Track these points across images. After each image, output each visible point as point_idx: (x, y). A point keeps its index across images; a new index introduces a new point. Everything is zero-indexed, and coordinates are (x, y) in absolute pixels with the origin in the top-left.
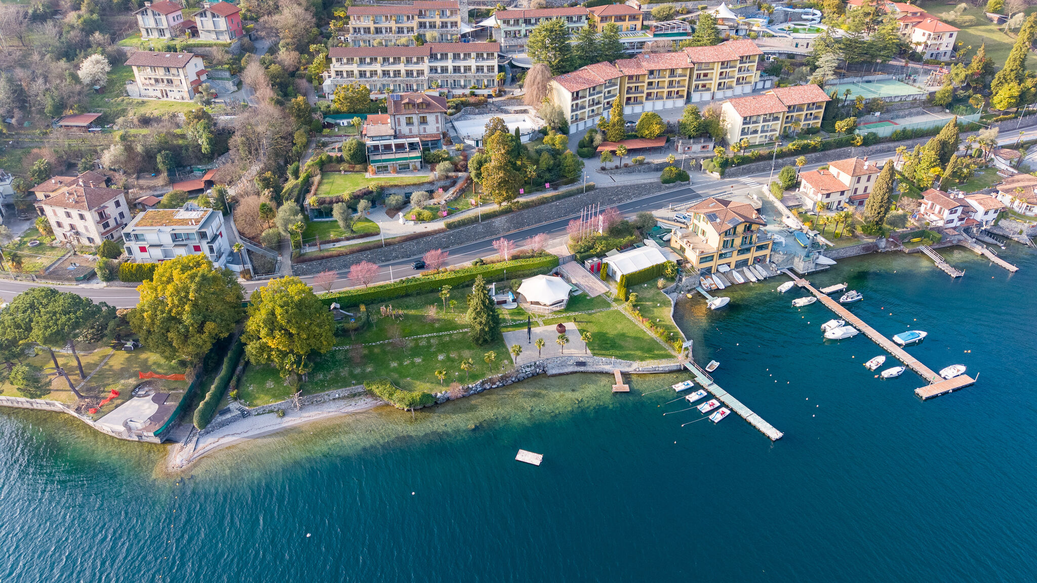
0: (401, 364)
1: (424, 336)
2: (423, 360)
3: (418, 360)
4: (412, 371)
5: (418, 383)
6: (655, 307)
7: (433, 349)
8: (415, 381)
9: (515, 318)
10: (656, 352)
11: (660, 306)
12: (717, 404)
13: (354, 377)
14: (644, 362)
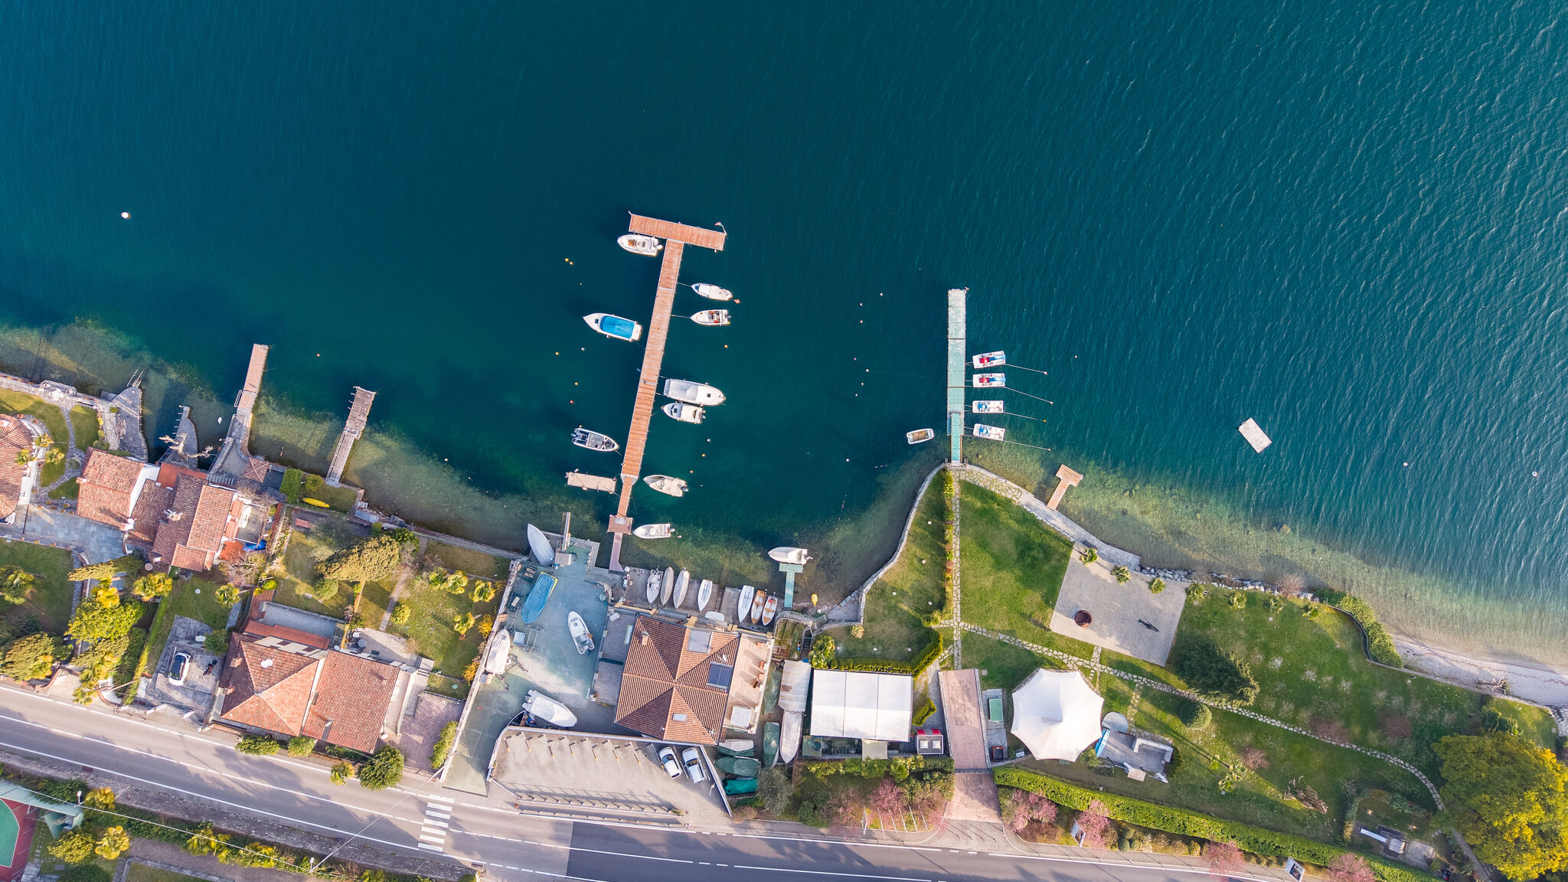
0: (1337, 681)
1: (1278, 724)
2: (1303, 671)
3: (1310, 675)
4: (1326, 659)
5: (1329, 631)
6: (902, 593)
7: (1281, 686)
8: (1331, 636)
9: (1126, 688)
10: (978, 504)
11: (894, 589)
12: (976, 378)
13: (1405, 693)
14: (1009, 497)
